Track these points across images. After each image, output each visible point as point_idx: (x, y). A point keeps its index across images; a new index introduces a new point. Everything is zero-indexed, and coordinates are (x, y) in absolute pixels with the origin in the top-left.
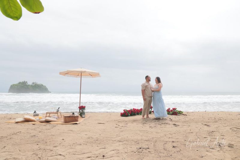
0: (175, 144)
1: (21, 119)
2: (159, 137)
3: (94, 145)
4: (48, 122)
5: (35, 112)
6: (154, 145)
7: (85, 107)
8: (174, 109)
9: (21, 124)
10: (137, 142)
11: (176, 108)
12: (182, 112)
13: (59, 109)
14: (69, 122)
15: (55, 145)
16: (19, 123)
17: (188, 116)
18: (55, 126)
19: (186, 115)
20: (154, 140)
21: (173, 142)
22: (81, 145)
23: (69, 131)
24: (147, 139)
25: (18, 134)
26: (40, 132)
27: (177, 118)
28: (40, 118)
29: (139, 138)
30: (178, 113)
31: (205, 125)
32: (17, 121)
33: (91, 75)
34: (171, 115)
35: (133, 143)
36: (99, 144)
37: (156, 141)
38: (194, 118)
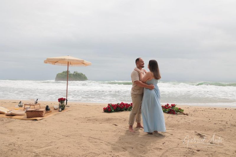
8: (173, 106)
11: (175, 104)
12: (183, 110)
13: (37, 100)
17: (189, 117)
19: (187, 115)
30: (176, 111)
34: (167, 113)
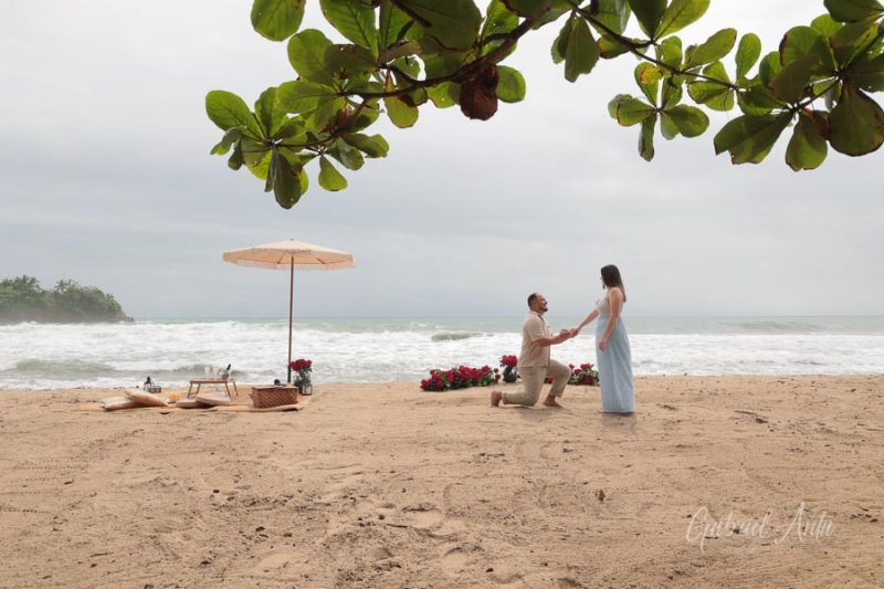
0: (569, 447)
1: (120, 401)
2: (533, 433)
3: (361, 452)
4: (204, 405)
5: (149, 381)
6: (518, 450)
7: (310, 362)
8: (586, 368)
9: (128, 414)
10: (474, 445)
14: (270, 406)
15: (259, 454)
16: (117, 412)
18: (233, 416)
20: (518, 439)
21: (566, 442)
22: (327, 452)
23: (285, 427)
24: (499, 439)
25: (140, 434)
26: (199, 430)
27: (592, 393)
28: (174, 397)
29: (480, 436)
31: (666, 406)
32: (108, 405)
33: (323, 261)
34: (576, 384)
35: (464, 446)
36: (375, 449)
37: (523, 443)
38: (641, 393)
